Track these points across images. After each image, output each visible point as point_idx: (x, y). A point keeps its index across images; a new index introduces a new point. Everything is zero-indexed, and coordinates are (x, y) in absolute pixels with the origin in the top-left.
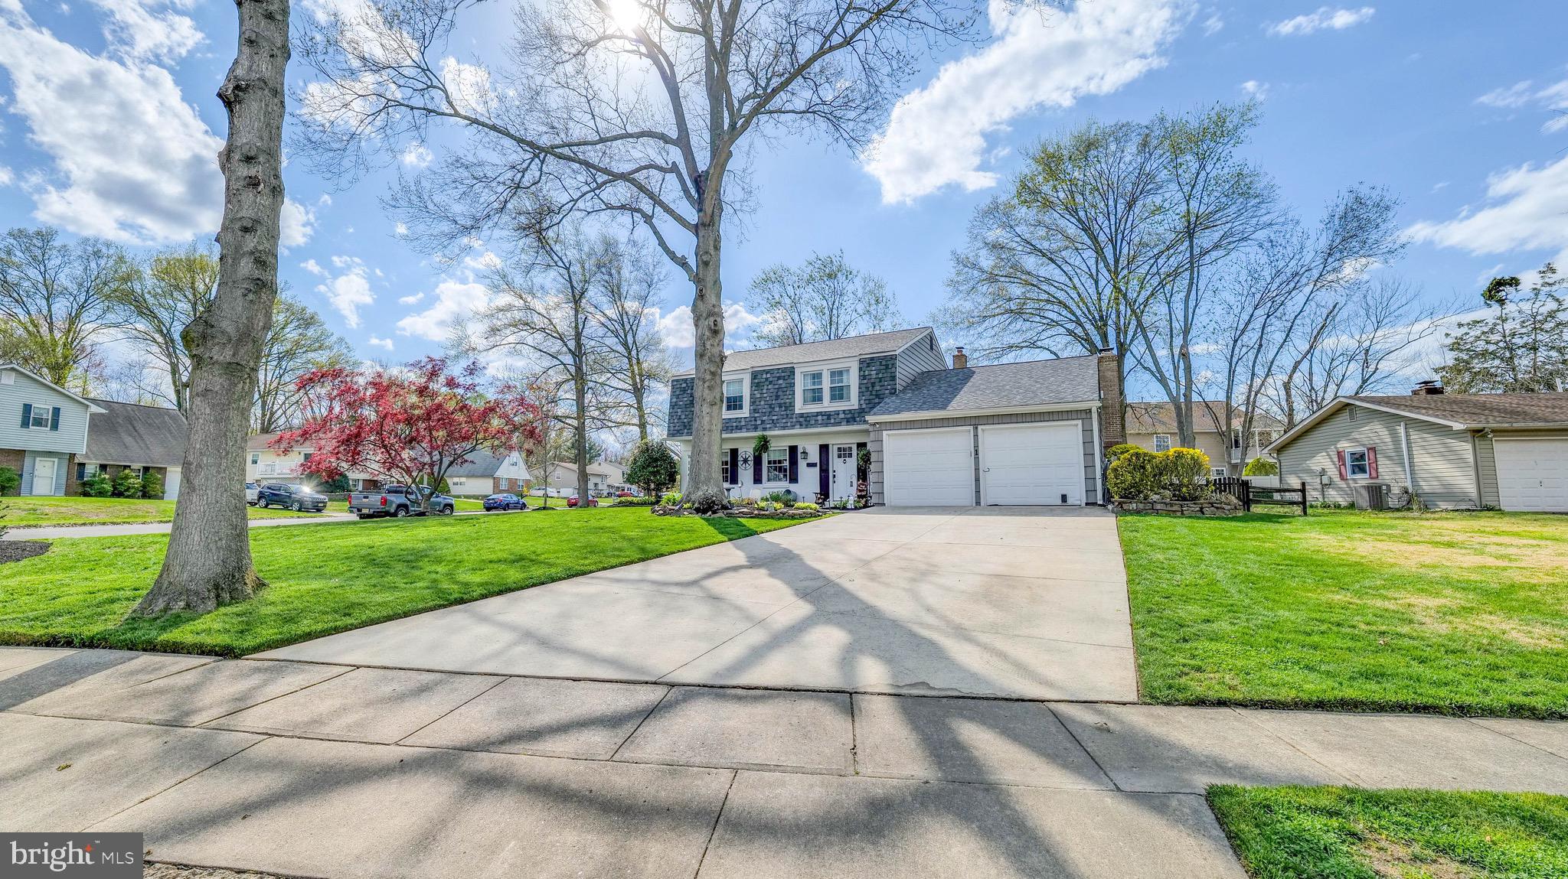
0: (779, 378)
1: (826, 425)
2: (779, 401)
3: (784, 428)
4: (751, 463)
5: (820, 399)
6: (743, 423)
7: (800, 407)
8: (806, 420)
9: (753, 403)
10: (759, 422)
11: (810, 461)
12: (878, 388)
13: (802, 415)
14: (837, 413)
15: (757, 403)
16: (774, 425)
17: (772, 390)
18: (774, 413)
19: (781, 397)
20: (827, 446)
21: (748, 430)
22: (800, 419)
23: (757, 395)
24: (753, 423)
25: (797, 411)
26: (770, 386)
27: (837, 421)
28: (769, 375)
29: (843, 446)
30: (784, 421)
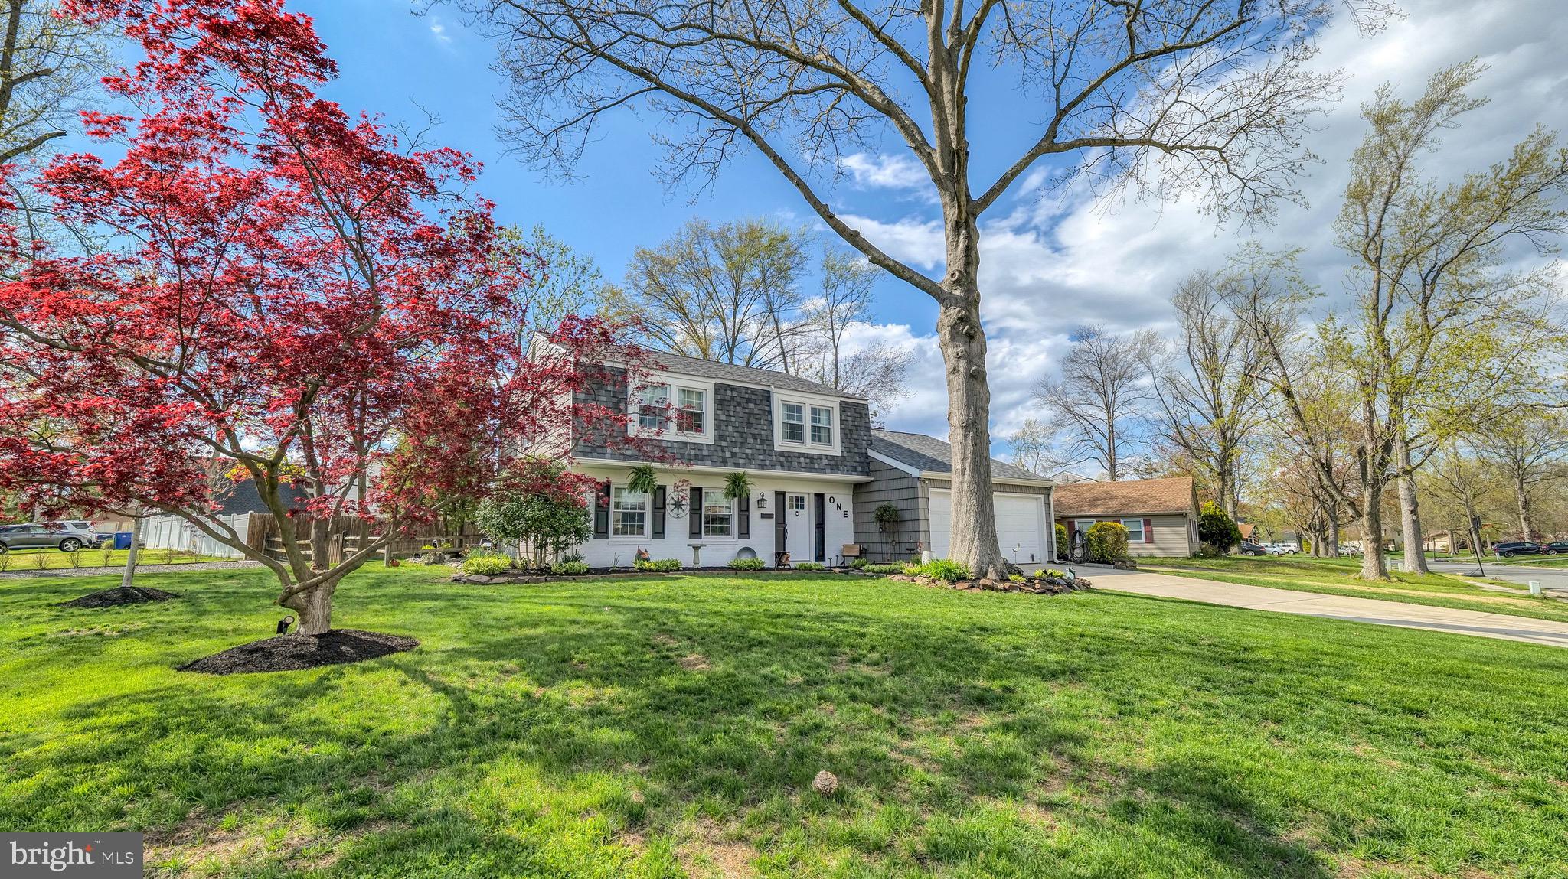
0: (749, 400)
1: (811, 470)
2: (753, 431)
3: (762, 467)
4: (687, 508)
5: (800, 437)
6: (706, 453)
7: (780, 443)
8: (788, 461)
9: (717, 427)
10: (728, 454)
11: (764, 511)
12: (855, 437)
13: (782, 454)
14: (820, 457)
15: (723, 427)
16: (749, 460)
17: (741, 415)
18: (746, 445)
19: (755, 426)
20: (783, 494)
21: (714, 463)
22: (782, 459)
23: (723, 418)
24: (720, 454)
25: (777, 448)
26: (738, 409)
27: (821, 466)
28: (735, 394)
29: (799, 496)
30: (761, 457)
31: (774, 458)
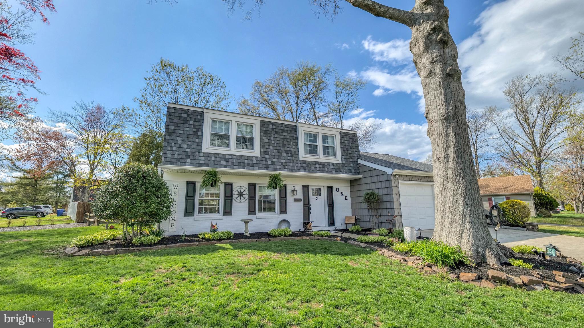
0: (283, 131)
1: (323, 172)
2: (286, 149)
3: (292, 170)
4: (246, 197)
5: (316, 152)
6: (255, 162)
7: (303, 156)
8: (308, 166)
9: (263, 146)
10: (269, 163)
11: (295, 197)
12: (350, 152)
13: (304, 162)
14: (329, 164)
15: (267, 147)
16: (283, 166)
17: (278, 139)
18: (282, 157)
19: (287, 146)
20: (308, 187)
21: (260, 168)
22: (304, 165)
23: (267, 141)
24: (264, 163)
25: (301, 159)
26: (276, 136)
27: (329, 169)
28: (274, 127)
29: (318, 188)
30: (291, 164)
31: (299, 165)
